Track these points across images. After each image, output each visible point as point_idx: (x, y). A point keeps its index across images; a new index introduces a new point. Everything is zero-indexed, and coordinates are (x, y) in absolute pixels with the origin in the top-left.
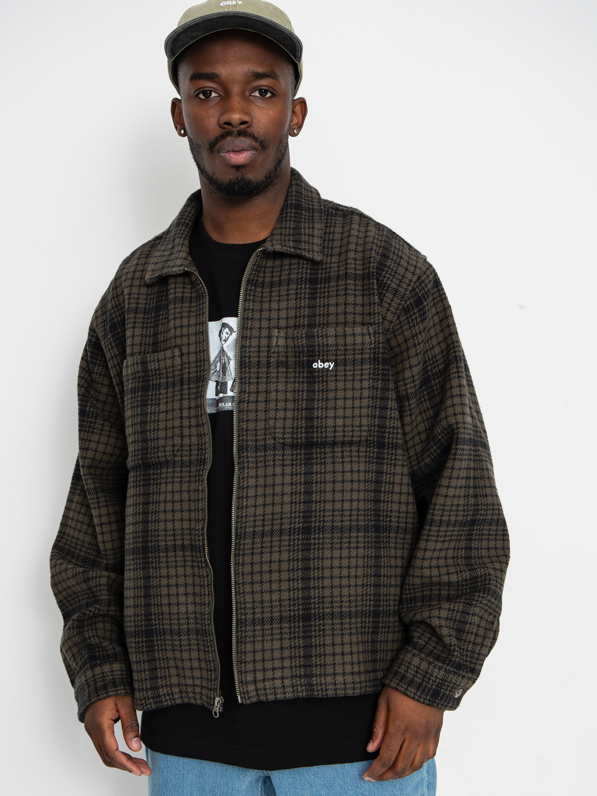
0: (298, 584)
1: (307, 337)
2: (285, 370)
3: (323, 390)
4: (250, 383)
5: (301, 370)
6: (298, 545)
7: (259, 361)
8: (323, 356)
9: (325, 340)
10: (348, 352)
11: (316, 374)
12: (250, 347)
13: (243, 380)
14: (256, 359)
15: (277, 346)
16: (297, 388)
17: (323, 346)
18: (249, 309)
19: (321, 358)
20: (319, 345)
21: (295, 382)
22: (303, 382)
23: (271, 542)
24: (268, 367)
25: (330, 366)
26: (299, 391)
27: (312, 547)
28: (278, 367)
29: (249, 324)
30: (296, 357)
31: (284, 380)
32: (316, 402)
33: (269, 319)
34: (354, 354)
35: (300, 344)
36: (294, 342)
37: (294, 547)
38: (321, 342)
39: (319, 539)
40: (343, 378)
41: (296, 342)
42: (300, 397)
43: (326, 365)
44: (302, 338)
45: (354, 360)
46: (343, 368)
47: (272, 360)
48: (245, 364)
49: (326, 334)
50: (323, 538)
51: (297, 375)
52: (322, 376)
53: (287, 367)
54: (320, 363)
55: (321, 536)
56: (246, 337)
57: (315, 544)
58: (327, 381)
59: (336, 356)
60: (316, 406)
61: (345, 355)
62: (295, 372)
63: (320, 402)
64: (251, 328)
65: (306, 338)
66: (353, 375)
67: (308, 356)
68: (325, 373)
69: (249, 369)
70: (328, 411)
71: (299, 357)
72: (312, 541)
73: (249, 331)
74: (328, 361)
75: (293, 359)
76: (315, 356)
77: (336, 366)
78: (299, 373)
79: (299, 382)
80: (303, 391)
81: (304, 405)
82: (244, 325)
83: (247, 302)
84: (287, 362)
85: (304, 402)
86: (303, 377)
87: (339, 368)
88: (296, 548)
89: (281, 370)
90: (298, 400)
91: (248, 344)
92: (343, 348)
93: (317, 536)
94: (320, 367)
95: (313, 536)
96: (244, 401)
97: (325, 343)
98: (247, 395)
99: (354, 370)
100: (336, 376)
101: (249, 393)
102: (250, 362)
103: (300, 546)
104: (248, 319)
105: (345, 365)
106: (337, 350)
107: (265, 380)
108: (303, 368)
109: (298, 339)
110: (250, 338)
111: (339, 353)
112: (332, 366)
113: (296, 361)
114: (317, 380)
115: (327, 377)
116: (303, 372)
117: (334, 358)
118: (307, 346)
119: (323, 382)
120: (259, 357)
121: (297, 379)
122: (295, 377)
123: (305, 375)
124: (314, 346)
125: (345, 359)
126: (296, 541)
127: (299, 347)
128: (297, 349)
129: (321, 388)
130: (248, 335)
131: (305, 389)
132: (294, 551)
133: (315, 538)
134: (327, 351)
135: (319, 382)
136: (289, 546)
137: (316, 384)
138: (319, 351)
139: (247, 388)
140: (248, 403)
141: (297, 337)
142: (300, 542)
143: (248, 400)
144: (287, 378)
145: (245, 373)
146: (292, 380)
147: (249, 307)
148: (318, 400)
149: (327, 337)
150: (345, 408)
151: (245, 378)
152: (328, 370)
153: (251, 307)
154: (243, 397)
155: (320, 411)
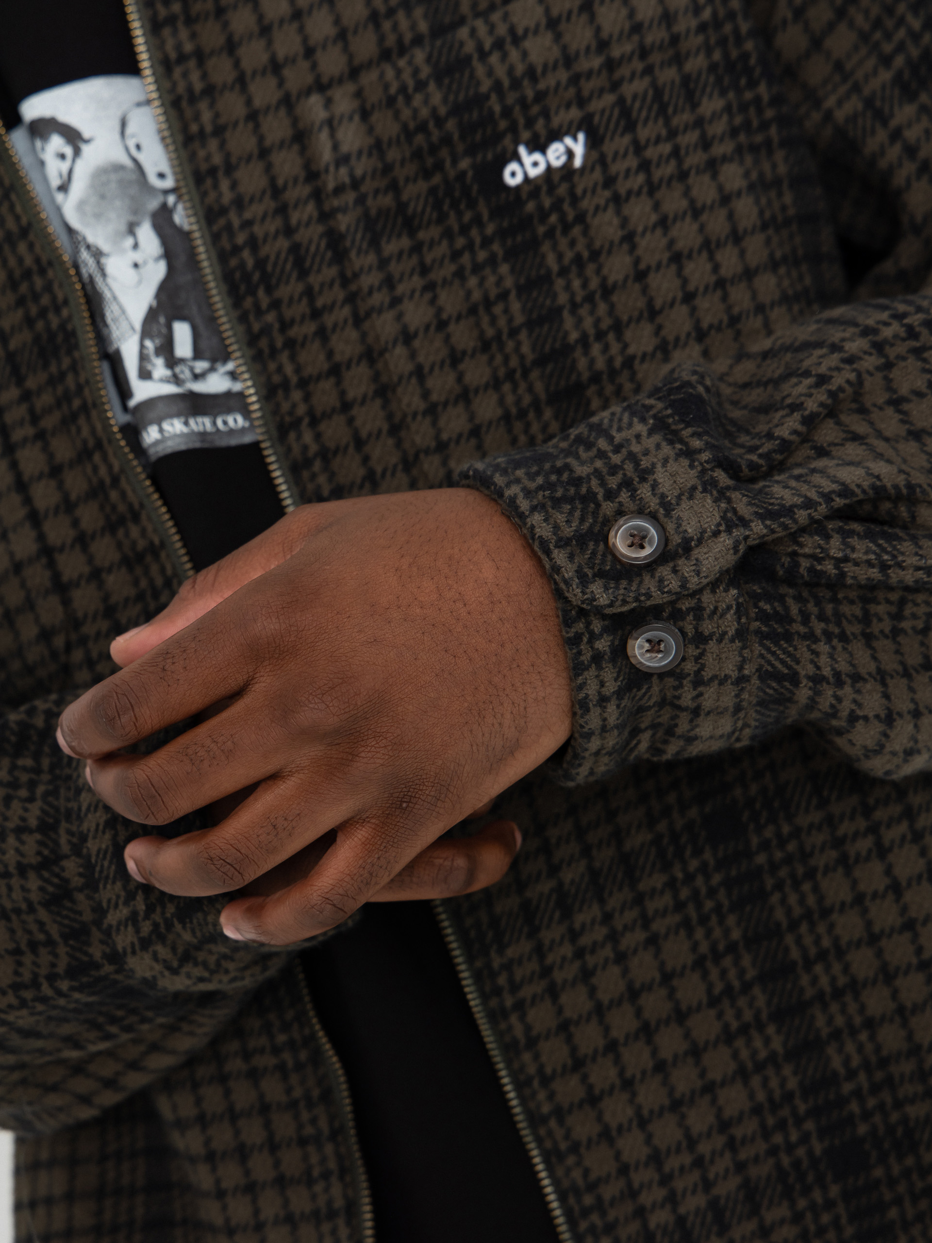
0: (767, 1041)
1: (439, 76)
2: (405, 242)
3: (578, 260)
4: (291, 344)
5: (467, 216)
6: (712, 892)
7: (295, 248)
8: (530, 123)
9: (514, 55)
10: (624, 71)
11: (530, 207)
12: (239, 203)
13: (263, 343)
14: (283, 244)
15: (343, 160)
16: (477, 296)
17: (516, 84)
18: (182, 58)
19: (526, 135)
20: (497, 86)
21: (460, 274)
22: (492, 261)
23: (607, 918)
24: (340, 256)
25: (570, 154)
26: (488, 303)
27: (769, 883)
28: (375, 243)
29: (207, 116)
30: (427, 174)
31: (417, 281)
32: (569, 322)
33: (275, 67)
34: (649, 70)
35: (424, 112)
36: (397, 115)
37: (699, 905)
38: (501, 72)
39: (782, 843)
40: (641, 178)
41: (406, 113)
42: (502, 322)
43: (556, 154)
44: (421, 85)
45: (658, 93)
46: (627, 139)
47: (344, 222)
48: (247, 277)
49: (512, 30)
50: (797, 833)
51: (460, 242)
52: (557, 206)
53: (410, 226)
54: (528, 159)
55: (786, 829)
56: (213, 172)
57: (774, 867)
58: (581, 218)
59: (581, 102)
60: (574, 336)
61: (615, 86)
62: (448, 234)
63: (584, 311)
64: (219, 131)
65: (439, 80)
66: (676, 153)
67: (471, 151)
68: (562, 190)
69: (269, 290)
70: (628, 335)
71: (439, 166)
72: (761, 859)
73: (213, 144)
74: (556, 136)
75: (422, 186)
76: (498, 137)
77: (593, 143)
78: (464, 230)
79: (477, 268)
80: (504, 296)
81: (526, 349)
82: (185, 129)
83: (167, 32)
84: (402, 207)
85: (523, 336)
86: (486, 242)
87: (609, 148)
88: (709, 905)
89: (390, 247)
90: (498, 337)
91: (227, 196)
92: (596, 62)
93: (769, 832)
94: (533, 173)
95: (755, 841)
96: (296, 424)
97: (520, 69)
98: (297, 395)
99: (672, 134)
100: (609, 181)
101: (303, 383)
102: (261, 264)
103: (722, 895)
104: (193, 99)
105: (631, 126)
106: (575, 80)
107: (346, 311)
108: (472, 204)
109: (408, 99)
110: (230, 168)
111: (588, 87)
112: (579, 148)
113: (433, 191)
114: (541, 230)
115: (575, 200)
116: (478, 221)
117: (575, 113)
118: (456, 110)
119: (566, 228)
120: (289, 231)
121: (466, 259)
122: (456, 255)
123: (490, 229)
124: (480, 100)
125: (621, 101)
126: (699, 881)
127: (423, 128)
128: (419, 139)
129: (569, 255)
130: (217, 159)
131: (509, 283)
132: (704, 920)
133: (765, 845)
134: (540, 96)
135: (550, 234)
136: (679, 906)
137: (546, 247)
138: (507, 112)
139: (289, 369)
140: (314, 422)
141: (403, 89)
142: (717, 879)
143: (311, 413)
144: (424, 270)
145: (259, 312)
146: (450, 268)
147: (179, 47)
148: (574, 307)
149: (517, 40)
150: (689, 297)
151: (266, 330)
152: (567, 169)
153: (188, 47)
154: (285, 406)
155: (596, 349)
